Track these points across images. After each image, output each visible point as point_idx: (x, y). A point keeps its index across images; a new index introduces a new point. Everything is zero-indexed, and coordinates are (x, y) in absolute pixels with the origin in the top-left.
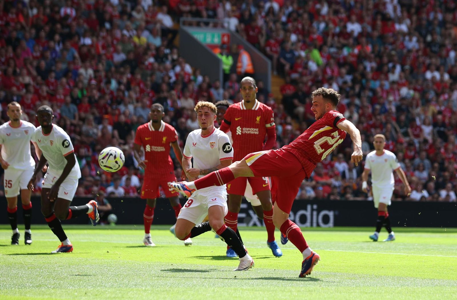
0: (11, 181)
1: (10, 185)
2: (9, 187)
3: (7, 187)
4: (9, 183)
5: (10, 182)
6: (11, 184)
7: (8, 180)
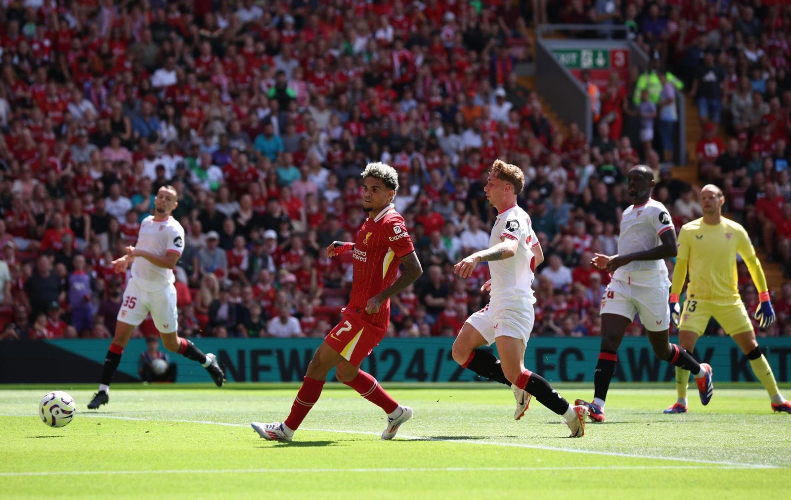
0: (135, 299)
1: (132, 305)
2: (130, 307)
3: (128, 306)
4: (131, 302)
5: (133, 300)
6: (134, 304)
7: (131, 297)
